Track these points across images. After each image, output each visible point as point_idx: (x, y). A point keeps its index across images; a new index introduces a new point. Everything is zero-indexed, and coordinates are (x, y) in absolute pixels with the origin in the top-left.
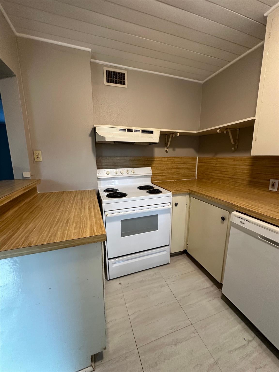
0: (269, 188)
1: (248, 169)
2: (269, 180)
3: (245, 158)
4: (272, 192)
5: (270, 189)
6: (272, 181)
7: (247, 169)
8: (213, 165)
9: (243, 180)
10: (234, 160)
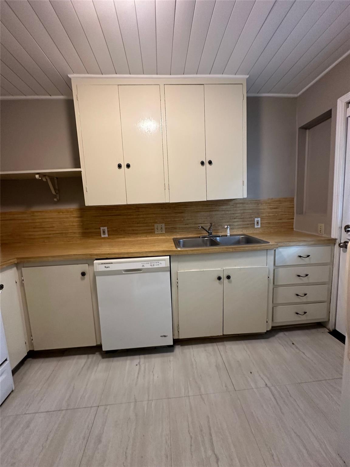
0: (101, 236)
1: (77, 221)
2: (100, 228)
3: (72, 210)
4: (104, 238)
5: (103, 236)
6: (102, 228)
8: (27, 221)
9: (75, 233)
10: (59, 213)
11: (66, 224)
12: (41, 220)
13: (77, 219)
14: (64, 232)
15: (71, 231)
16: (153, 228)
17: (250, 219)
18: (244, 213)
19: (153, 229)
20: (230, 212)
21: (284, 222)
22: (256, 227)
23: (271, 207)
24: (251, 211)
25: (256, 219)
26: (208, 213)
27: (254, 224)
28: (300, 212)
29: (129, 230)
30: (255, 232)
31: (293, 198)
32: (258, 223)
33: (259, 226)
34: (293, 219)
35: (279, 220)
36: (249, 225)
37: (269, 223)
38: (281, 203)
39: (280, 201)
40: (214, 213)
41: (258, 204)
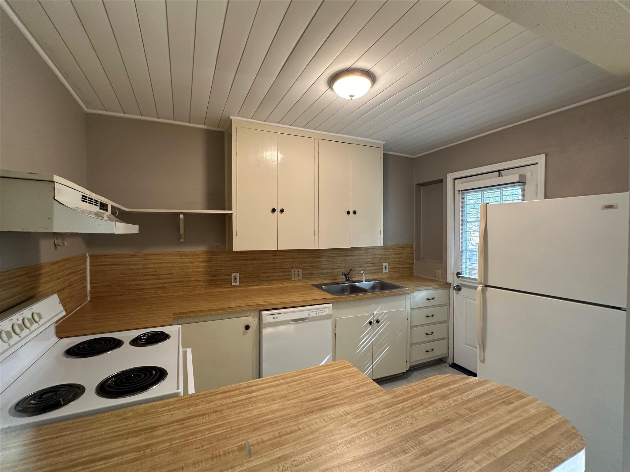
0: (231, 283)
1: (204, 266)
2: (231, 275)
3: (198, 252)
4: (235, 287)
5: (233, 284)
6: (233, 275)
7: (202, 266)
8: (136, 267)
9: (199, 281)
10: (181, 256)
11: (189, 270)
12: (156, 266)
13: (204, 264)
14: (186, 279)
15: (194, 279)
16: (289, 273)
17: (379, 264)
18: (374, 258)
19: (289, 275)
20: (362, 257)
21: (406, 267)
22: (384, 271)
23: (396, 252)
24: (380, 256)
25: (384, 264)
26: (343, 258)
27: (383, 269)
28: (418, 258)
29: (264, 277)
30: (384, 277)
31: (413, 245)
32: (386, 268)
33: (387, 271)
34: (413, 264)
35: (402, 265)
36: (379, 270)
37: (395, 268)
38: (404, 249)
39: (403, 247)
40: (349, 258)
41: (386, 250)
